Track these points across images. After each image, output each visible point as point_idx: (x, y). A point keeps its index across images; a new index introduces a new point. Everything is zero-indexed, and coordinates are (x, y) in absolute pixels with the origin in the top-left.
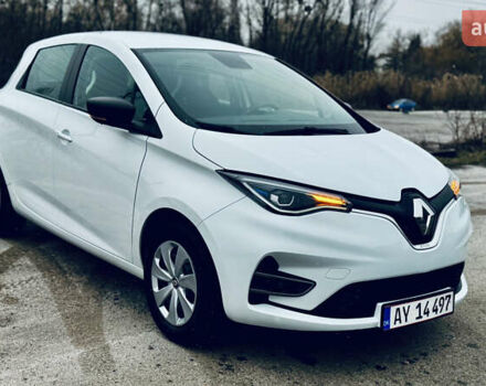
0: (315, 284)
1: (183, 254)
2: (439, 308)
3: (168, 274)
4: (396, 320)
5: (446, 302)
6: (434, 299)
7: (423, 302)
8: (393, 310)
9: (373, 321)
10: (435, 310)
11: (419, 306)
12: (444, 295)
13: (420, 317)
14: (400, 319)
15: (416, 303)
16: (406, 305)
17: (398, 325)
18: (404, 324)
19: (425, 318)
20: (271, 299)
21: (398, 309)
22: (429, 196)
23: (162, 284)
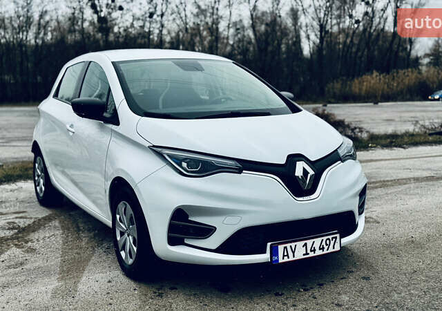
0: (216, 228)
1: (130, 211)
2: (326, 247)
3: (124, 227)
4: (284, 256)
5: (332, 242)
6: (320, 239)
7: (309, 243)
8: (281, 248)
9: (264, 257)
10: (322, 248)
11: (306, 244)
12: (330, 237)
13: (307, 254)
14: (288, 255)
15: (303, 243)
16: (293, 245)
17: (286, 259)
18: (291, 258)
19: (311, 254)
20: (187, 241)
21: (285, 248)
22: (313, 159)
23: (122, 234)
